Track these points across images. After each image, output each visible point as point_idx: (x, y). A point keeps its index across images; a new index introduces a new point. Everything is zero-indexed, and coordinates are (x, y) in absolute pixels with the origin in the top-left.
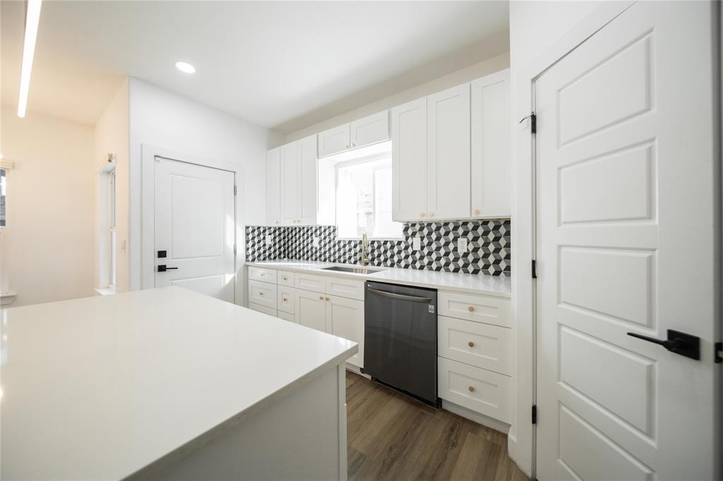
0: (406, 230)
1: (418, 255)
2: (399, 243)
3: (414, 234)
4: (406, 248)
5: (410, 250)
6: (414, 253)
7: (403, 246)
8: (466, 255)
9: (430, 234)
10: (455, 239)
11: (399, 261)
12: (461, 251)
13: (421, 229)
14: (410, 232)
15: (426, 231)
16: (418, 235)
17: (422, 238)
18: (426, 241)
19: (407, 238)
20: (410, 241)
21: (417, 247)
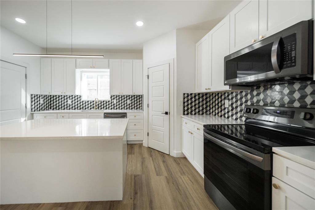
0: (111, 97)
1: (115, 105)
2: (109, 101)
3: (114, 99)
4: (111, 103)
5: (113, 104)
6: (114, 104)
7: (110, 102)
8: (129, 104)
9: (119, 98)
10: (127, 100)
11: (109, 107)
12: (128, 103)
13: (116, 97)
14: (113, 98)
15: (118, 98)
16: (115, 99)
17: (117, 100)
18: (118, 101)
19: (112, 100)
20: (113, 101)
21: (115, 102)
